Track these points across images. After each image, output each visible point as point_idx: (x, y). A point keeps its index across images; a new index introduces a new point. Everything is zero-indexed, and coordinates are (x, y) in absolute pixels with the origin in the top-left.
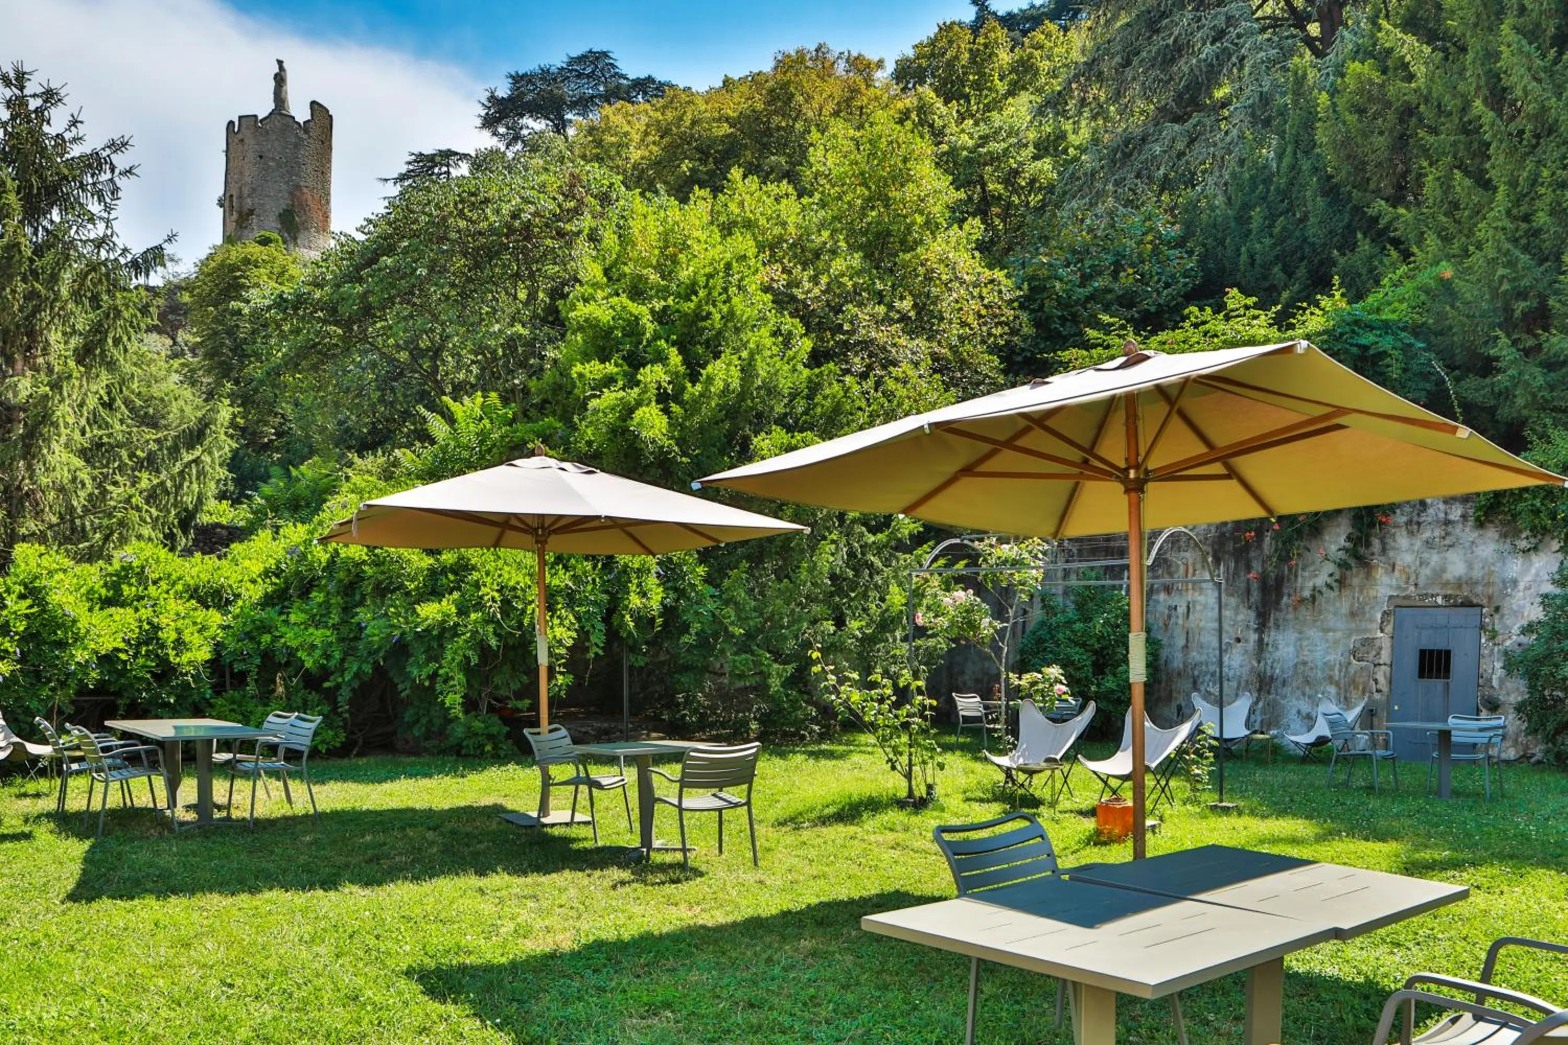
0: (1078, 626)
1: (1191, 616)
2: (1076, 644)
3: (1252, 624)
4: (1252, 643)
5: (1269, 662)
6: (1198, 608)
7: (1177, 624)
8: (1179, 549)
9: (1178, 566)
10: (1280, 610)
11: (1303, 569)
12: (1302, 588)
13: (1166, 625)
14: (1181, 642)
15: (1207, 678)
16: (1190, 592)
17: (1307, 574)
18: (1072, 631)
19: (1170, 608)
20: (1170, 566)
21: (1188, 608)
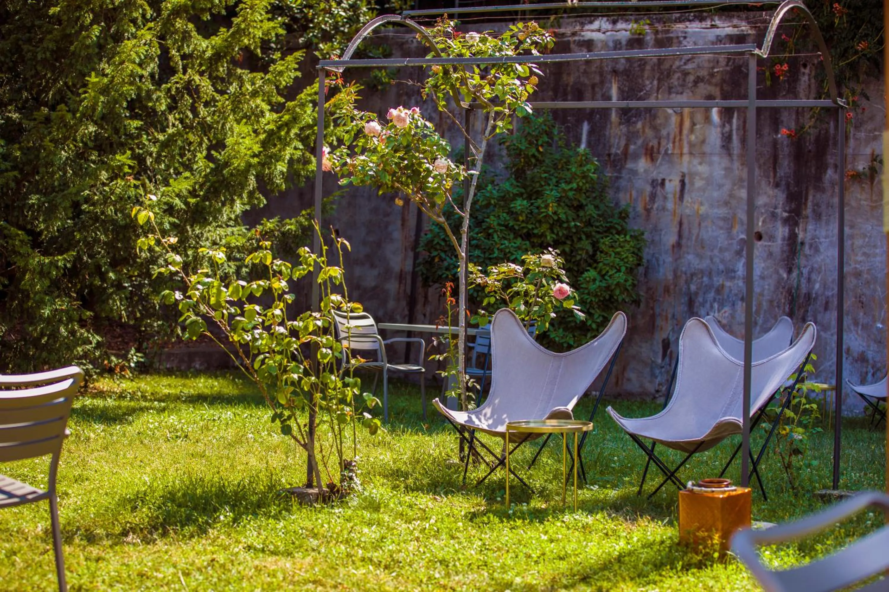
0: (520, 204)
1: (687, 197)
2: (517, 235)
3: (779, 211)
4: (779, 242)
5: (805, 271)
6: (699, 183)
7: (664, 209)
8: (670, 90)
9: (667, 118)
10: (823, 191)
11: (857, 127)
12: (855, 156)
13: (648, 211)
14: (672, 239)
15: (711, 295)
16: (686, 158)
17: (862, 135)
18: (511, 213)
19: (654, 184)
20: (654, 117)
21: (683, 183)
